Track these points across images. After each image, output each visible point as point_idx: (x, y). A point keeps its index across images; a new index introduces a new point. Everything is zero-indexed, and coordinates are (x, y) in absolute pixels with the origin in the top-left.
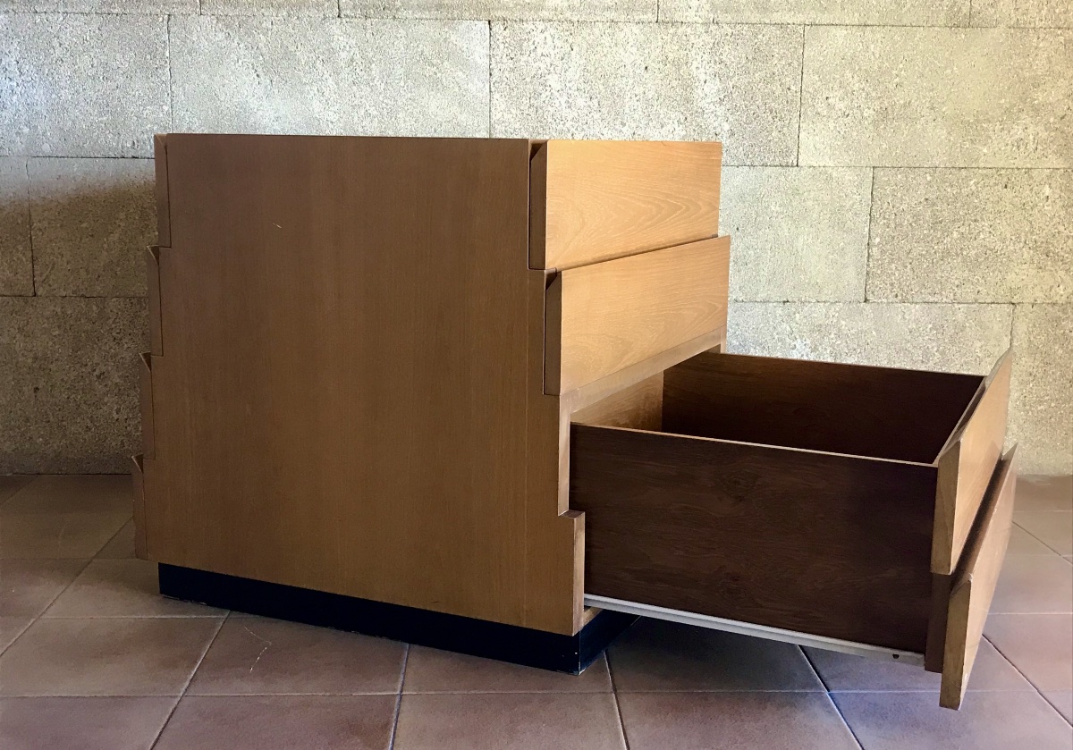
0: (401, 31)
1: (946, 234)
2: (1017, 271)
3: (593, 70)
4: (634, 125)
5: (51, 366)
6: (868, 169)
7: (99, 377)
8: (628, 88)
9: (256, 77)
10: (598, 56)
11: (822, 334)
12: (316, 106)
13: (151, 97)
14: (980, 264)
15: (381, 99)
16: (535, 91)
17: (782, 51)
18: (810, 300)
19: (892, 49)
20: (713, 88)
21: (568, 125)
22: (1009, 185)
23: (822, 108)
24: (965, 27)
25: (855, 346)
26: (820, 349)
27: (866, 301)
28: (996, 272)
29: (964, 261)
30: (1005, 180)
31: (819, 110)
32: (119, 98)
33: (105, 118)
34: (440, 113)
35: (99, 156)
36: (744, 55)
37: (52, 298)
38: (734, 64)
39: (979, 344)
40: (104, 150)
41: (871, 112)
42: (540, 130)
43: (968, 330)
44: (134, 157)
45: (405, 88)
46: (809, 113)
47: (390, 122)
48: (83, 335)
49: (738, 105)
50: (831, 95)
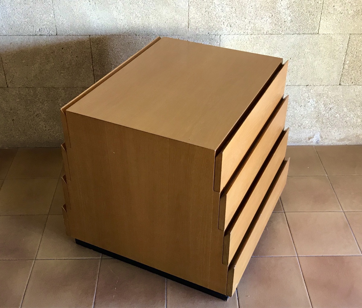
4: (250, 18)
5: (18, 112)
6: (348, 35)
8: (248, 3)
9: (89, 2)
11: (321, 97)
12: (115, 14)
13: (45, 11)
15: (142, 10)
16: (208, 6)
18: (318, 85)
21: (222, 19)
23: (331, 10)
25: (333, 101)
26: (319, 102)
27: (340, 84)
32: (31, 11)
33: (27, 20)
34: (167, 15)
35: (26, 35)
37: (15, 88)
40: (28, 33)
41: (352, 11)
42: (210, 21)
44: (40, 35)
45: (152, 5)
46: (325, 12)
47: (146, 19)
48: (28, 101)
49: (295, 9)
50: (336, 5)
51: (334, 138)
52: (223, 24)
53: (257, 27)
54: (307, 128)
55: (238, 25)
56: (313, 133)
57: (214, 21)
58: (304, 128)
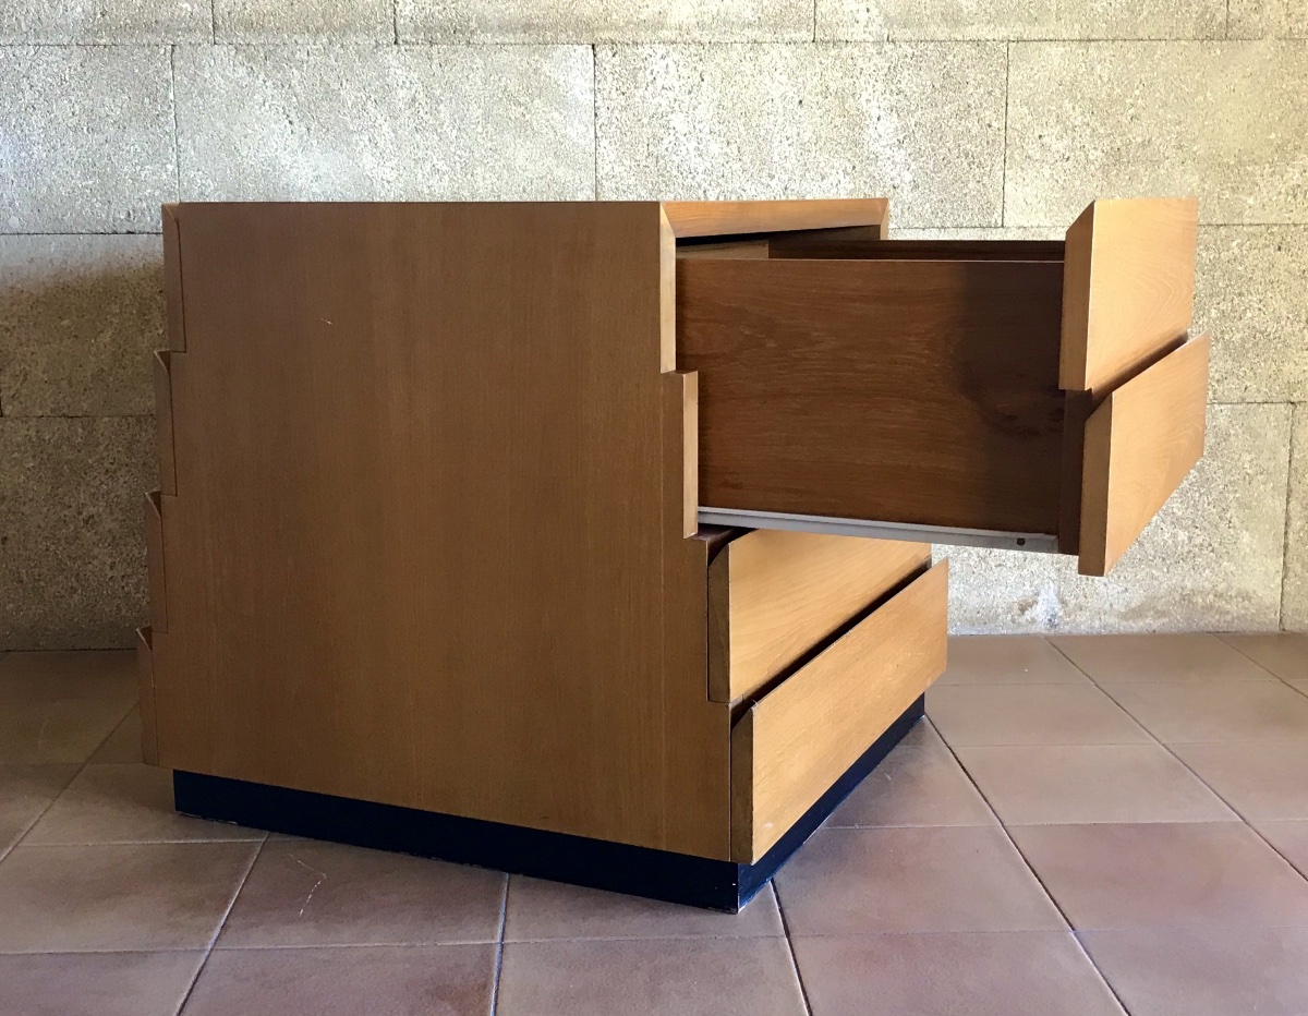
0: (478, 60)
1: (1201, 313)
2: (1297, 360)
3: (730, 105)
4: (785, 177)
5: (23, 509)
7: (86, 522)
8: (777, 128)
9: (288, 125)
10: (736, 88)
12: (368, 161)
13: (150, 152)
14: (1248, 352)
15: (453, 150)
16: (654, 136)
17: (979, 76)
19: (1125, 71)
20: (889, 125)
21: (697, 179)
22: (1283, 247)
23: (1033, 149)
24: (1221, 40)
28: (1269, 362)
29: (1226, 348)
30: (1278, 239)
31: (1030, 152)
32: (109, 155)
33: (90, 182)
34: (530, 167)
35: (84, 231)
36: (929, 83)
37: (24, 419)
38: (917, 95)
39: (1249, 458)
40: (90, 224)
41: (1099, 153)
43: (1232, 438)
44: (129, 233)
45: (484, 135)
46: (1017, 156)
47: (465, 179)
48: (65, 467)
49: (923, 148)
50: (1046, 133)
51: (1107, 607)
54: (1009, 564)
56: (1031, 586)
57: (676, 186)
58: (1000, 565)
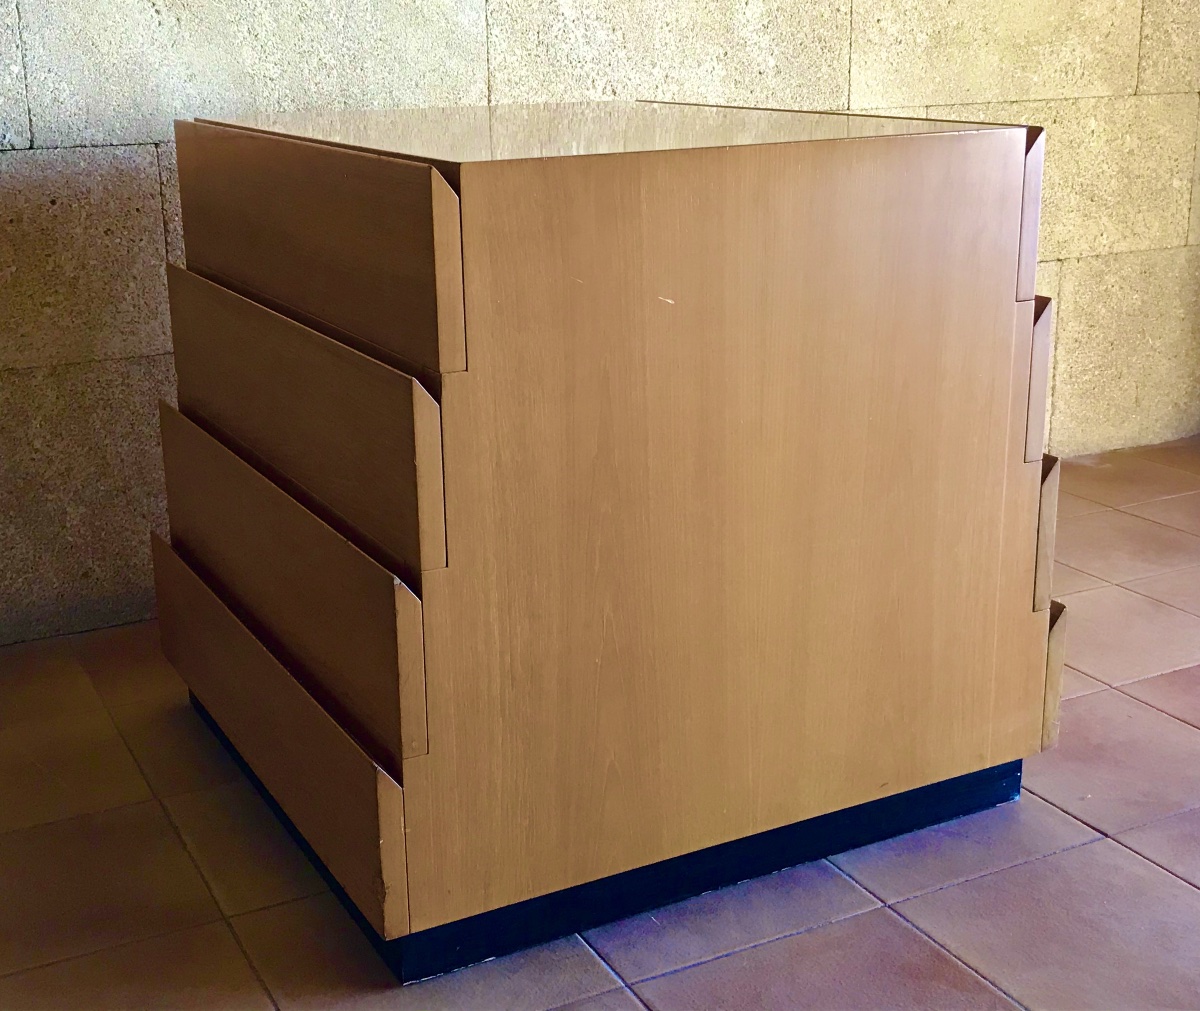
2: (1064, 221)
4: (666, 65)
6: (921, 109)
8: (658, 14)
12: (248, 56)
15: (341, 42)
16: (544, 23)
20: (755, 11)
21: (586, 68)
22: (1058, 120)
23: (873, 34)
28: (1046, 225)
31: (871, 36)
34: (422, 58)
41: (924, 36)
42: (553, 77)
45: (373, 23)
46: (860, 40)
47: (354, 74)
49: (784, 33)
50: (883, 17)
52: (591, 87)
53: (688, 93)
55: (636, 90)
57: (566, 75)
